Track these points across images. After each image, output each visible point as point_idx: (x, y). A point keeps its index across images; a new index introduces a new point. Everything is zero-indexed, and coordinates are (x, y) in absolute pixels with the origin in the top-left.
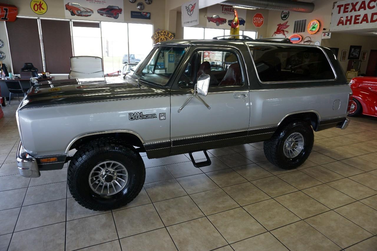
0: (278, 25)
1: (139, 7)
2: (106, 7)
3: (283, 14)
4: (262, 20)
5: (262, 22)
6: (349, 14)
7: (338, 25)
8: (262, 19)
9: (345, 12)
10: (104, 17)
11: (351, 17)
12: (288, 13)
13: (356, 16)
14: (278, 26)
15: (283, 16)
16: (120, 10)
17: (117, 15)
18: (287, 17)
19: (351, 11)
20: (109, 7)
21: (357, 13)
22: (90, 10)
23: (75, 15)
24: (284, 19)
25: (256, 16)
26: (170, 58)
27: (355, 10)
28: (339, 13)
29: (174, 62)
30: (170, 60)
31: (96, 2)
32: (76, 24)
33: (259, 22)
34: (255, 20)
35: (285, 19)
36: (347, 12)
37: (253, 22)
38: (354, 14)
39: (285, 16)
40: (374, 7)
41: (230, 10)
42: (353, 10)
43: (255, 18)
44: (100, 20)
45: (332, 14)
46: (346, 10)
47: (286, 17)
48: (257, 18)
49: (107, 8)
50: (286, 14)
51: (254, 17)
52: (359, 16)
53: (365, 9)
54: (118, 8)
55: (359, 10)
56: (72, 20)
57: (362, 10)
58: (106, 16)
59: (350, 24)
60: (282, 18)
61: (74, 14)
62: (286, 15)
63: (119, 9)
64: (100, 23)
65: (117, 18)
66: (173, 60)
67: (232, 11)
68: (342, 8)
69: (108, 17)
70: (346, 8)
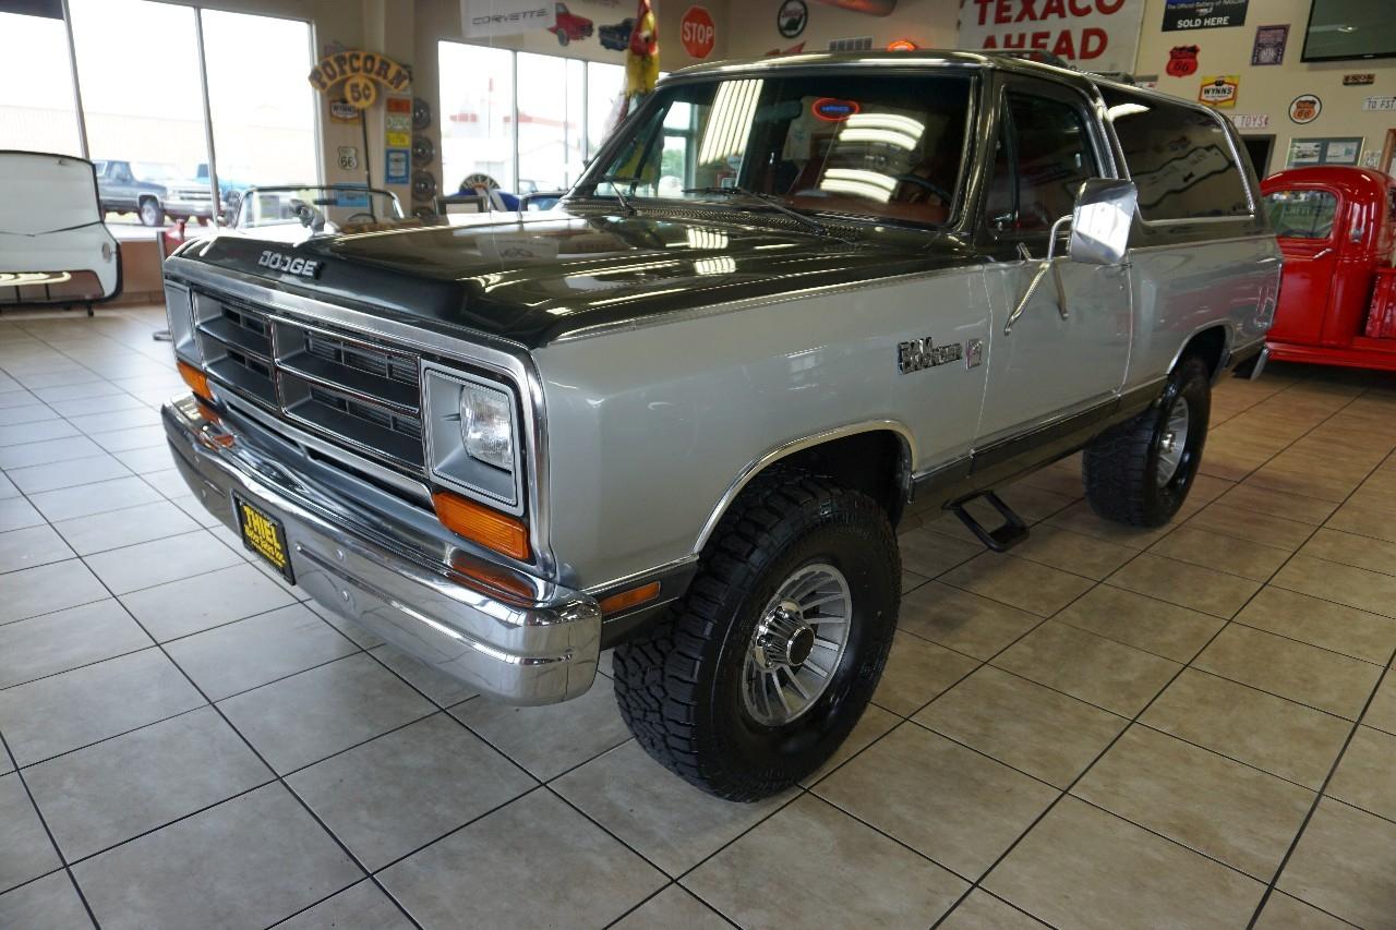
0: (769, 54)
3: (786, 15)
4: (709, 33)
5: (711, 40)
6: (1014, 29)
8: (709, 28)
9: (1000, 20)
11: (1022, 37)
12: (803, 12)
13: (1037, 37)
15: (784, 22)
18: (800, 27)
19: (1020, 19)
21: (1041, 26)
24: (788, 33)
26: (392, 165)
27: (1033, 18)
28: (982, 21)
29: (405, 182)
30: (392, 174)
33: (701, 41)
35: (793, 33)
36: (1008, 20)
37: (683, 40)
38: (1029, 27)
39: (793, 25)
40: (1088, 10)
42: (1027, 17)
43: (687, 24)
45: (959, 23)
46: (1004, 14)
47: (796, 28)
48: (695, 25)
50: (797, 17)
51: (685, 21)
52: (1046, 35)
53: (1062, 15)
55: (1044, 17)
57: (1053, 17)
60: (781, 30)
62: (794, 20)
66: (403, 174)
68: (991, 8)
70: (1001, 9)
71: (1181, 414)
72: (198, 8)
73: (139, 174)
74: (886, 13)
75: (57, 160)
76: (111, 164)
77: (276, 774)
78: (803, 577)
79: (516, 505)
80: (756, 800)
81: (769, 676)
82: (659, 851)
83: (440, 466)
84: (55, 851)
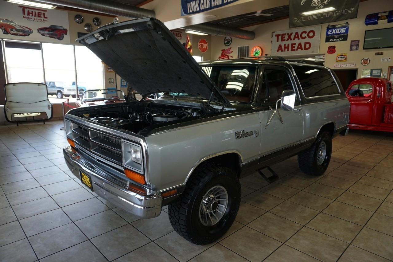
0: (222, 50)
1: (86, 28)
2: (48, 27)
3: (226, 40)
4: (206, 45)
5: (207, 47)
6: (286, 43)
7: (278, 51)
8: (206, 44)
9: (282, 40)
10: (47, 38)
11: (288, 45)
12: (231, 39)
13: (292, 44)
14: (222, 52)
15: (226, 42)
16: (65, 31)
17: (62, 36)
18: (230, 43)
19: (287, 40)
20: (51, 27)
21: (293, 42)
22: (28, 29)
23: (9, 34)
24: (227, 45)
25: (201, 42)
26: (122, 83)
27: (291, 40)
28: (278, 41)
29: (126, 87)
30: (122, 85)
31: (36, 20)
32: (9, 45)
33: (204, 48)
34: (200, 45)
35: (228, 45)
36: (284, 40)
37: (199, 47)
38: (290, 42)
39: (228, 43)
40: (305, 37)
41: (178, 35)
42: (289, 39)
43: (200, 43)
44: (41, 41)
45: (272, 41)
46: (283, 39)
47: (229, 44)
48: (202, 44)
49: (50, 28)
50: (229, 41)
51: (199, 43)
52: (295, 44)
53: (299, 39)
54: (62, 29)
55: (294, 39)
56: (4, 40)
57: (296, 39)
58: (49, 37)
59: (288, 50)
60: (225, 44)
61: (7, 32)
62: (228, 42)
63: (64, 29)
64: (41, 44)
65: (63, 39)
66: (125, 85)
67: (180, 36)
68: (280, 38)
69: (51, 37)
70: (282, 38)
71: (324, 146)
72: (74, 46)
73: (57, 85)
74: (252, 39)
75: (37, 85)
76: (50, 83)
77: (88, 239)
78: (214, 189)
79: (142, 172)
80: (204, 245)
81: (207, 214)
82: (180, 257)
83: (126, 163)
84: (36, 257)
